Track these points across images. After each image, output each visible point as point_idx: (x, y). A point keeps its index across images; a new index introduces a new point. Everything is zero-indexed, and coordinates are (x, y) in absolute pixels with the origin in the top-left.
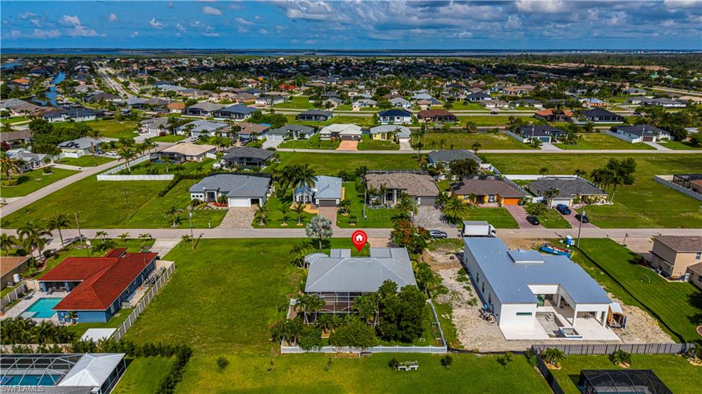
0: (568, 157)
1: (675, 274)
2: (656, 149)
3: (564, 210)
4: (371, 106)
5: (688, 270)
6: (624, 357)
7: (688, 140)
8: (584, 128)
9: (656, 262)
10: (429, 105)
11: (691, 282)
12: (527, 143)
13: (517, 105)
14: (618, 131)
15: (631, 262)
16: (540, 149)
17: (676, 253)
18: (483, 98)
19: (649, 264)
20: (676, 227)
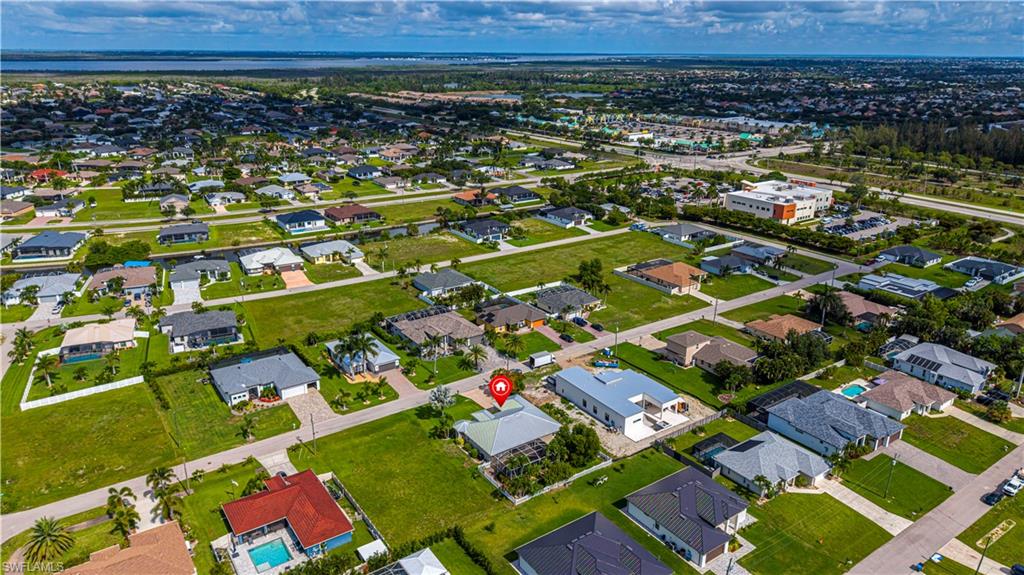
0: (531, 257)
1: (687, 362)
2: (589, 234)
3: (580, 322)
4: (239, 201)
5: (693, 358)
6: (701, 429)
7: (606, 218)
8: (517, 214)
9: (671, 356)
10: (317, 192)
11: (696, 365)
12: (481, 244)
13: (420, 182)
14: (549, 215)
15: (655, 359)
16: (499, 250)
17: (686, 348)
18: (371, 173)
19: (666, 359)
20: (657, 320)
